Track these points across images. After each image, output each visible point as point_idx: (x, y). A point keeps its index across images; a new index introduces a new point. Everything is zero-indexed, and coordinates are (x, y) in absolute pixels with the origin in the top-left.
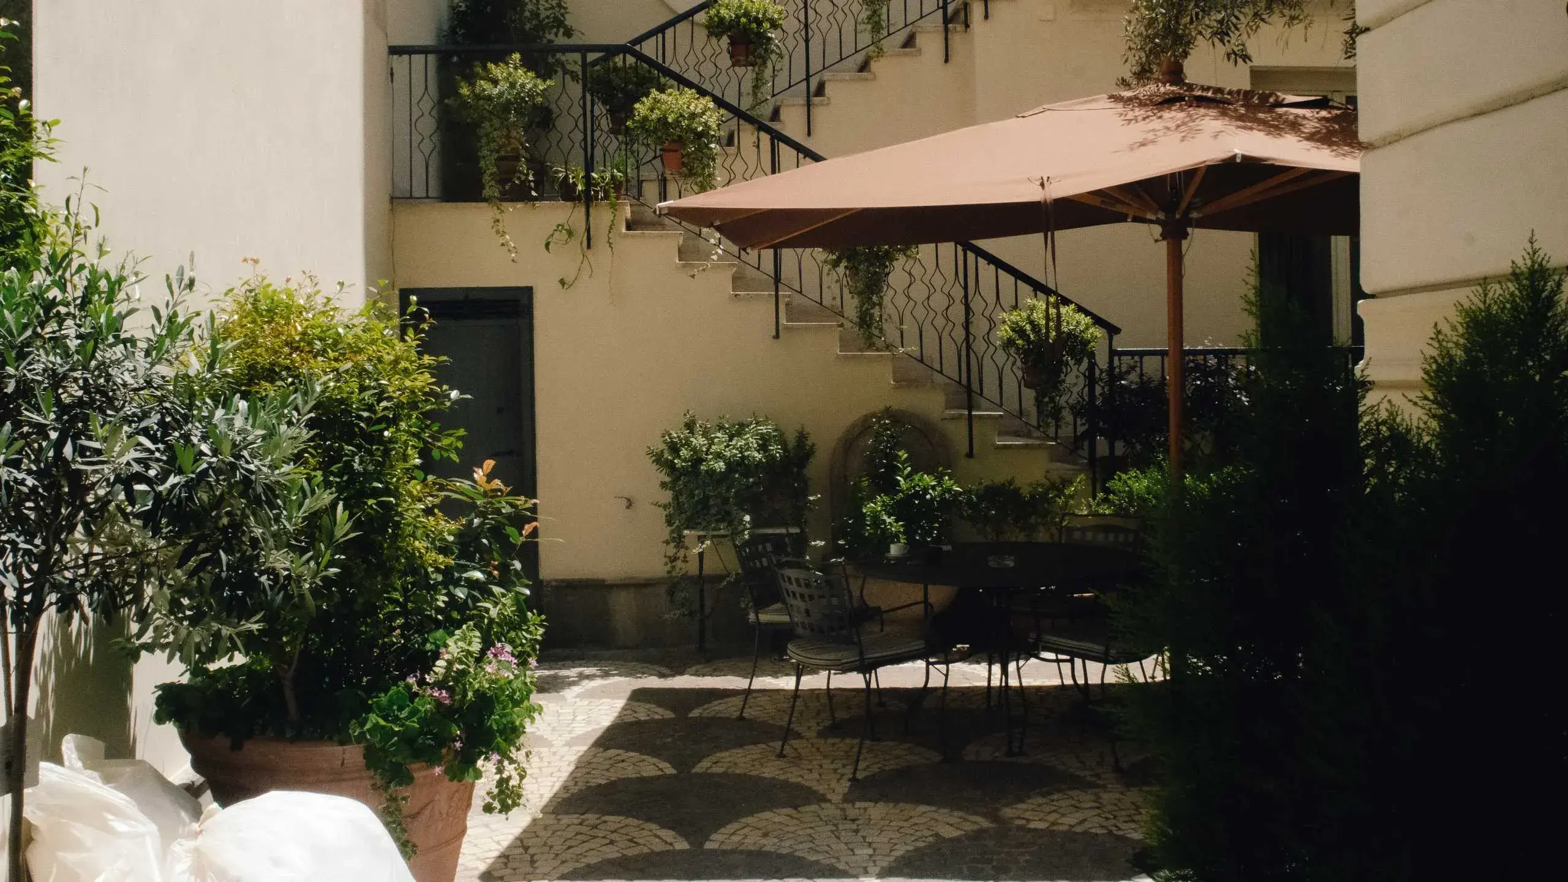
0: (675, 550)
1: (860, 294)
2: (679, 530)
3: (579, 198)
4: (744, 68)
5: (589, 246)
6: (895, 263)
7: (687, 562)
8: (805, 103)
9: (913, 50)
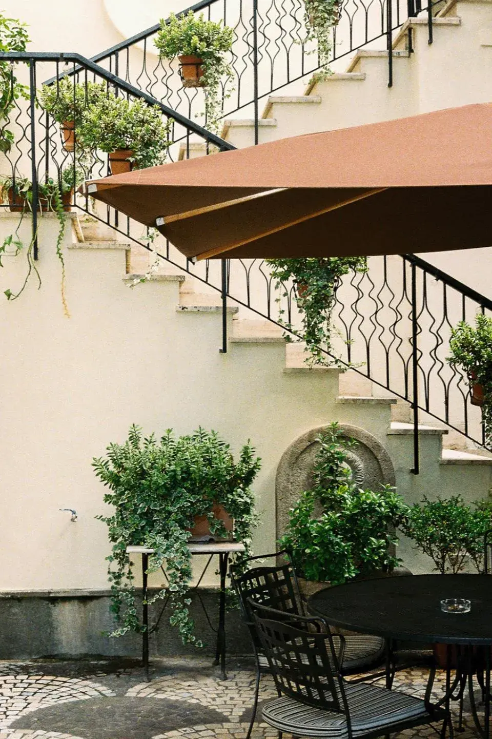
0: (119, 567)
1: (308, 308)
2: (123, 546)
3: (27, 210)
4: (193, 89)
5: (36, 258)
6: (343, 277)
7: (132, 578)
8: (253, 124)
9: (358, 73)
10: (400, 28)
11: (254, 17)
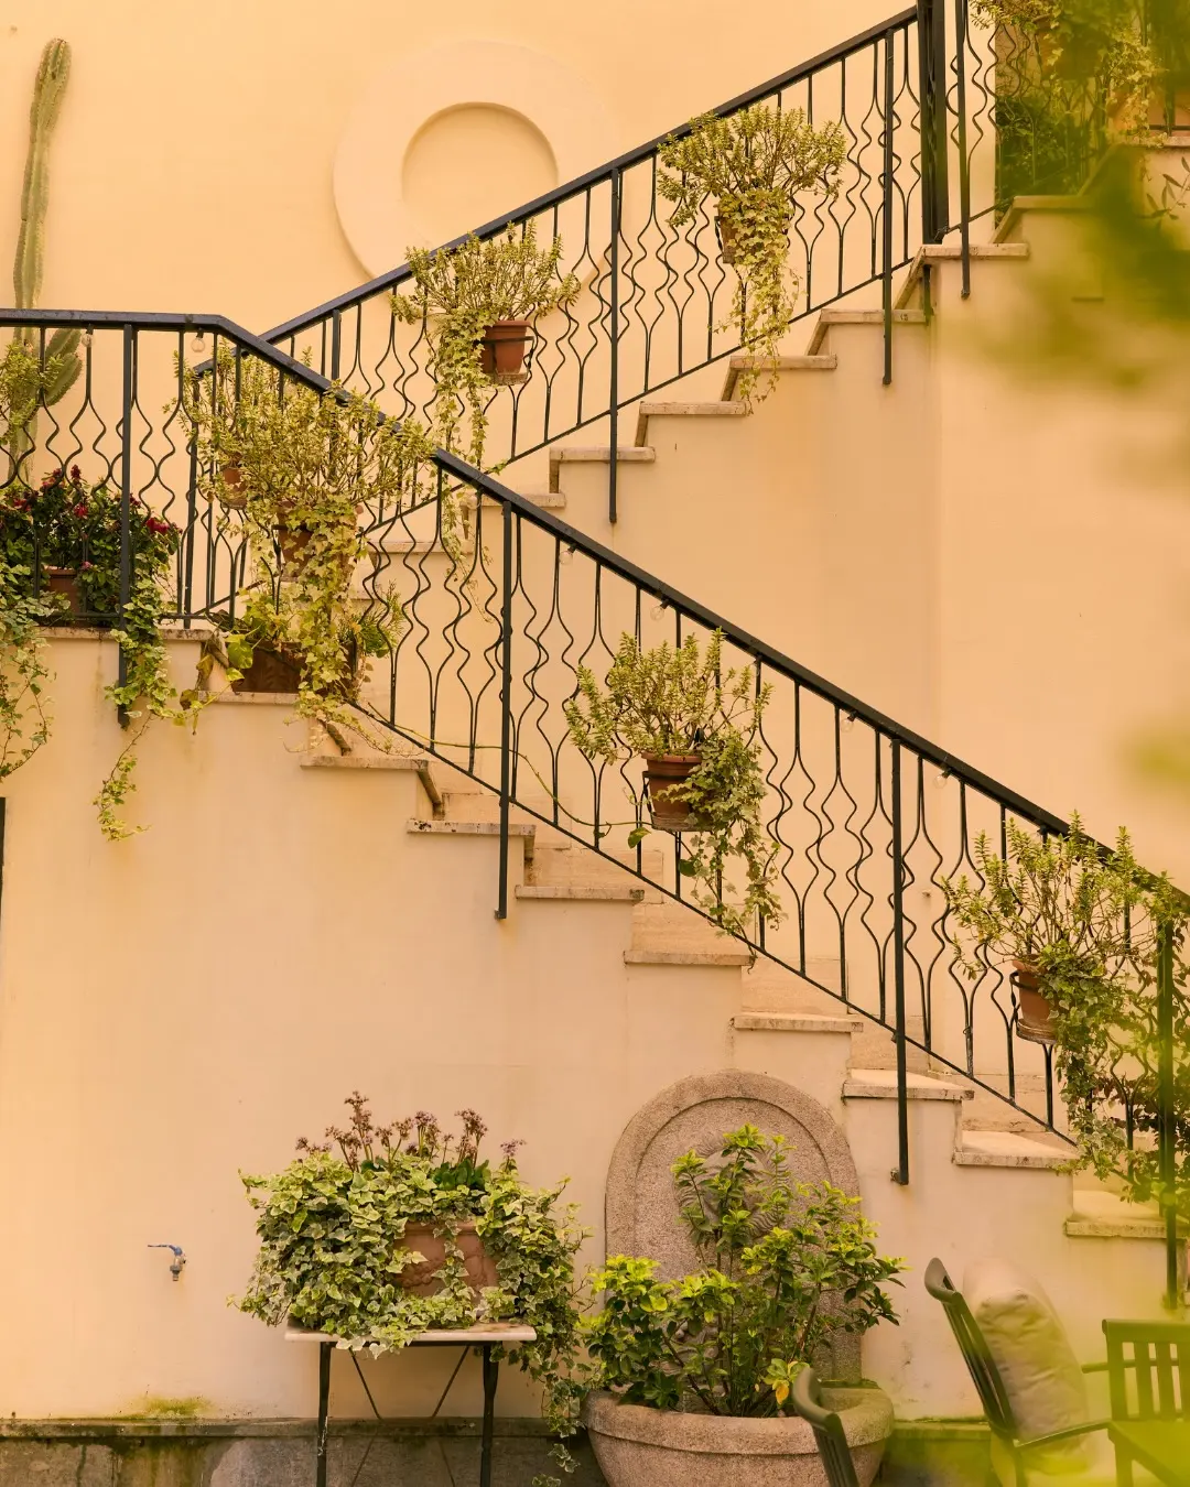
8: (607, 457)
9: (824, 357)
10: (908, 267)
11: (613, 246)
